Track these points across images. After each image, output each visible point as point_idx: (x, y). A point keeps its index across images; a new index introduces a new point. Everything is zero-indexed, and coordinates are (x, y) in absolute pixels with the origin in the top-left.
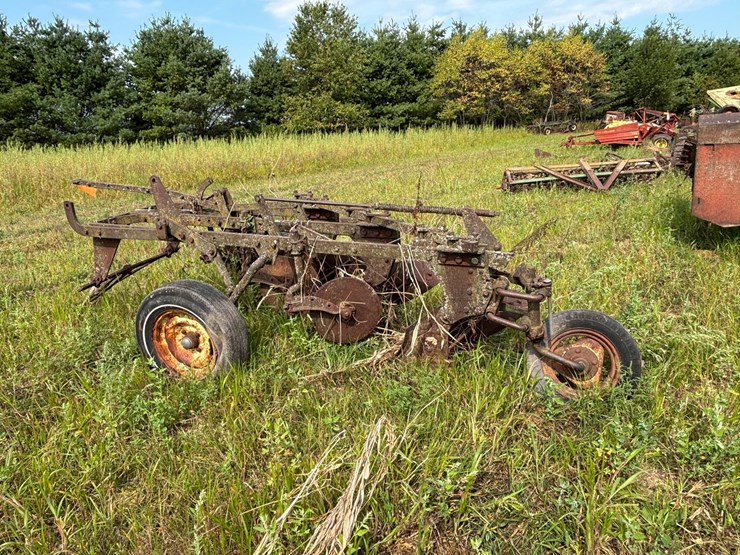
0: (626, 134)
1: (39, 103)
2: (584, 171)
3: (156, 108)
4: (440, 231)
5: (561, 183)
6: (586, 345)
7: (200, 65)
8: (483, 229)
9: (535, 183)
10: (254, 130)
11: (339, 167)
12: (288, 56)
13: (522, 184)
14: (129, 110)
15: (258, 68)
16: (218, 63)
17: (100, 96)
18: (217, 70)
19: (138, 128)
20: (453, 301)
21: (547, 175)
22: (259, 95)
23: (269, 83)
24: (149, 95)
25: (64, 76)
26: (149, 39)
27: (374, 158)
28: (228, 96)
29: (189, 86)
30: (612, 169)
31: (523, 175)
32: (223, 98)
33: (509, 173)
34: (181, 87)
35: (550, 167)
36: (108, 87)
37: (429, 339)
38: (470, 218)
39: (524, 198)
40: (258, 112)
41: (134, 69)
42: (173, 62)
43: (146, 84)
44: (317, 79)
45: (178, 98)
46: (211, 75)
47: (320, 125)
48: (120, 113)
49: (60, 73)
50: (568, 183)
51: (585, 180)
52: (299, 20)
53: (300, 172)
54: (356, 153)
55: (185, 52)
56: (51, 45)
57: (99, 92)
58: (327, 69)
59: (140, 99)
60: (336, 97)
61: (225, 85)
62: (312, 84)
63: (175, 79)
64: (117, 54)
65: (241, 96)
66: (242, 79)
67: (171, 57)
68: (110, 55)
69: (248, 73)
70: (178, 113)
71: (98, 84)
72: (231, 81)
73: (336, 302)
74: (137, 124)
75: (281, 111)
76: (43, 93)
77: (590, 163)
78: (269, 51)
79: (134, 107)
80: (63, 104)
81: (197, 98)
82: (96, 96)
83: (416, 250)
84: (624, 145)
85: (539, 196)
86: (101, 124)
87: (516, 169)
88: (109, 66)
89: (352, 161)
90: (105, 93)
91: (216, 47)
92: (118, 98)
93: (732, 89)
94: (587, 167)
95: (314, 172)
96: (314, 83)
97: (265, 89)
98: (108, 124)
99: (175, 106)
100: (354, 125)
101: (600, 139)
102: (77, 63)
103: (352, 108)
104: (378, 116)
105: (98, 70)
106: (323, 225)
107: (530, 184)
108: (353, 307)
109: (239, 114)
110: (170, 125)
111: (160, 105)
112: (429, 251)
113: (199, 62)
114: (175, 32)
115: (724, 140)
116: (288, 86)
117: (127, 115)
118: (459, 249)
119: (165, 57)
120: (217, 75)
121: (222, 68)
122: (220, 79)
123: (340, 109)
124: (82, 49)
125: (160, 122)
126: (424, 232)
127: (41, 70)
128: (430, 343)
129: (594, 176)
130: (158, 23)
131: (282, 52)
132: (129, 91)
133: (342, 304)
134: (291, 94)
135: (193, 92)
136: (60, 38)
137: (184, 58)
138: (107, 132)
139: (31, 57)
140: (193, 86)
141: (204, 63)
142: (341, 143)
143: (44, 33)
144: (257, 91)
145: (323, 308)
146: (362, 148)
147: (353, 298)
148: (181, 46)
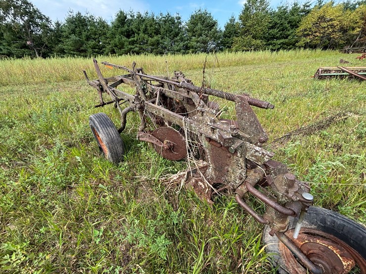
1: (161, 41)
3: (192, 43)
4: (212, 113)
5: (351, 77)
7: (208, 26)
8: (252, 119)
9: (334, 76)
10: (222, 50)
11: (245, 64)
12: (239, 21)
13: (326, 76)
14: (184, 43)
15: (227, 28)
16: (214, 25)
19: (186, 49)
21: (344, 71)
22: (225, 37)
23: (230, 32)
24: (191, 38)
26: (193, 18)
27: (260, 61)
28: (215, 38)
31: (329, 71)
32: (213, 39)
33: (320, 70)
34: (200, 35)
35: (347, 68)
36: (179, 36)
37: (200, 183)
38: (241, 106)
39: (324, 84)
40: (224, 44)
41: (187, 29)
42: (199, 25)
43: (190, 34)
44: (248, 30)
45: (199, 39)
46: (210, 30)
47: (245, 48)
48: (182, 44)
49: (167, 31)
50: (356, 77)
52: (245, 5)
53: (230, 66)
54: (254, 59)
55: (204, 22)
56: (165, 21)
58: (253, 25)
59: (188, 39)
60: (253, 37)
61: (214, 34)
63: (199, 32)
64: (183, 24)
65: (219, 38)
66: (221, 31)
67: (199, 24)
68: (181, 24)
69: (223, 29)
70: (198, 44)
71: (177, 35)
72: (217, 32)
75: (232, 43)
76: (162, 38)
78: (232, 20)
79: (186, 42)
80: (167, 42)
81: (205, 39)
82: (176, 39)
85: (334, 82)
86: (176, 48)
88: (180, 28)
89: (251, 63)
90: (178, 38)
91: (214, 19)
92: (182, 40)
95: (235, 65)
96: (246, 32)
97: (228, 35)
98: (178, 48)
99: (198, 42)
100: (257, 48)
102: (172, 28)
103: (259, 41)
104: (269, 45)
105: (177, 30)
107: (331, 76)
109: (218, 45)
110: (196, 48)
111: (193, 41)
114: (201, 14)
116: (237, 34)
117: (184, 45)
119: (197, 24)
120: (213, 30)
121: (214, 27)
122: (213, 32)
123: (254, 42)
124: (173, 23)
125: (193, 47)
126: (202, 112)
127: (162, 30)
130: (197, 12)
132: (185, 37)
133: (165, 141)
134: (237, 37)
135: (204, 37)
136: (168, 19)
137: (203, 24)
138: (177, 51)
139: (160, 26)
140: (204, 34)
142: (250, 55)
143: (164, 17)
144: (225, 36)
145: (154, 142)
146: (257, 57)
147: (172, 139)
148: (203, 20)
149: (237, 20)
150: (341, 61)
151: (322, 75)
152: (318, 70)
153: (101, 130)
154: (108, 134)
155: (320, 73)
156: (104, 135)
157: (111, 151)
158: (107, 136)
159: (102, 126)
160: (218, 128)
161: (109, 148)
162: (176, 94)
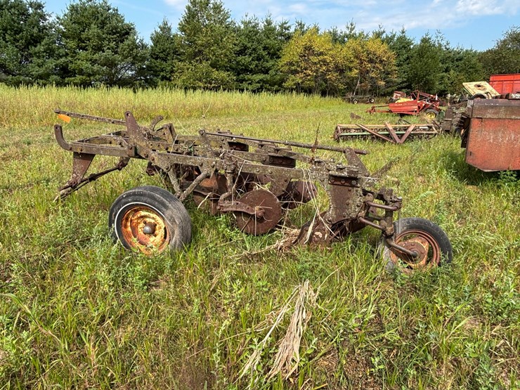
0: (409, 108)
2: (387, 130)
3: (79, 62)
4: (331, 162)
6: (418, 241)
7: (114, 34)
8: (358, 162)
9: (356, 135)
10: (153, 85)
11: (216, 115)
12: (179, 33)
13: (347, 136)
14: (58, 62)
15: (157, 40)
16: (127, 33)
17: (37, 49)
18: (127, 38)
19: (64, 75)
20: (336, 208)
22: (156, 59)
23: (164, 51)
24: (75, 52)
25: (9, 32)
26: (77, 11)
28: (134, 58)
29: (105, 49)
30: (405, 130)
31: (349, 130)
32: (130, 59)
34: (99, 48)
35: (366, 126)
36: (43, 43)
37: (317, 233)
38: (350, 154)
40: (156, 71)
41: (63, 32)
42: (94, 29)
43: (72, 44)
44: (200, 52)
45: (96, 56)
46: (122, 41)
47: (201, 84)
48: (51, 63)
51: (388, 136)
52: (189, 8)
54: (228, 107)
55: (103, 24)
57: (35, 46)
58: (208, 45)
59: (67, 54)
60: (213, 65)
61: (132, 50)
62: (196, 55)
63: (95, 42)
64: (51, 20)
65: (143, 59)
66: (144, 47)
67: (92, 25)
68: (45, 20)
69: (149, 43)
70: (96, 67)
71: (35, 41)
72: (137, 47)
73: (253, 206)
74: (64, 73)
75: (172, 72)
77: (390, 124)
78: (165, 28)
79: (63, 60)
80: (7, 53)
81: (111, 57)
82: (33, 49)
83: (314, 174)
84: (407, 115)
85: (359, 144)
86: (36, 71)
87: (345, 126)
88: (44, 28)
89: (225, 112)
90: (40, 48)
91: (126, 22)
92: (50, 52)
93: (478, 83)
94: (390, 127)
95: (199, 117)
96: (197, 55)
97: (161, 55)
98: (42, 71)
99: (94, 62)
100: (227, 87)
101: (392, 109)
102: (19, 23)
103: (223, 74)
104: (242, 81)
105: (35, 30)
108: (264, 210)
109: (141, 72)
110: (89, 75)
111: (83, 60)
112: (323, 174)
113: (114, 31)
114: (96, 8)
115: (489, 116)
116: (178, 55)
117: (56, 66)
118: (345, 174)
119: (88, 25)
120: (126, 42)
121: (130, 38)
122: (129, 45)
123: (216, 74)
124: (23, 13)
125: (81, 72)
126: (319, 162)
128: (317, 236)
129: (394, 133)
131: (175, 30)
132: (59, 48)
133: (257, 208)
134: (180, 61)
135: (108, 53)
137: (103, 28)
138: (40, 77)
140: (109, 49)
141: (117, 32)
144: (155, 56)
145: (244, 210)
146: (232, 103)
148: (101, 18)
150: (352, 116)
151: (342, 134)
152: (337, 128)
155: (340, 132)
160: (346, 168)
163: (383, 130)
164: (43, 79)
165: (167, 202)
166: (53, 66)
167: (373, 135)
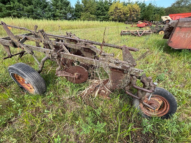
0: (143, 25)
1: (34, 10)
2: (137, 32)
4: (111, 56)
6: (156, 99)
7: (65, 4)
10: (75, 19)
11: (90, 27)
12: (82, 3)
13: (124, 34)
14: (52, 13)
15: (76, 6)
16: (68, 4)
18: (68, 6)
20: (113, 82)
21: (129, 32)
22: (76, 12)
23: (78, 9)
24: (56, 10)
25: (38, 4)
27: (97, 26)
28: (71, 12)
29: (63, 9)
30: (142, 32)
32: (69, 12)
33: (122, 31)
34: (61, 9)
35: (130, 30)
36: (47, 7)
37: (103, 91)
38: (125, 51)
39: (125, 37)
40: (76, 16)
41: (52, 4)
43: (55, 8)
44: (87, 9)
45: (61, 11)
46: (67, 7)
47: (87, 19)
48: (50, 13)
49: (37, 3)
50: (133, 34)
51: (137, 34)
53: (82, 28)
54: (93, 25)
57: (46, 8)
58: (89, 7)
59: (54, 11)
60: (91, 13)
61: (70, 9)
62: (86, 10)
63: (60, 7)
65: (73, 12)
66: (73, 8)
67: (59, 2)
69: (74, 7)
70: (61, 14)
71: (45, 7)
72: (71, 8)
73: (73, 74)
74: (54, 16)
75: (80, 15)
76: (35, 8)
77: (138, 30)
78: (78, 2)
79: (53, 12)
80: (39, 11)
81: (65, 12)
83: (100, 63)
84: (142, 27)
85: (128, 37)
86: (47, 16)
87: (124, 31)
88: (47, 3)
89: (92, 27)
90: (47, 9)
92: (50, 10)
94: (138, 31)
95: (85, 28)
97: (78, 11)
99: (61, 13)
100: (93, 19)
102: (40, 1)
103: (93, 16)
104: (98, 18)
105: (45, 3)
106: (71, 45)
107: (126, 34)
108: (79, 75)
109: (73, 16)
110: (60, 17)
111: (58, 12)
112: (106, 64)
113: (65, 3)
116: (82, 10)
117: (52, 14)
120: (68, 7)
123: (91, 16)
125: (58, 16)
126: (104, 55)
129: (139, 33)
132: (52, 9)
133: (75, 74)
134: (82, 12)
135: (64, 10)
137: (62, 2)
140: (64, 9)
141: (66, 4)
142: (91, 23)
145: (69, 76)
146: (94, 24)
147: (79, 72)
149: (81, 3)
150: (126, 28)
153: (26, 76)
154: (33, 77)
156: (30, 78)
157: (37, 88)
158: (32, 78)
159: (26, 72)
160: (121, 63)
161: (36, 86)
162: (76, 46)
163: (135, 32)
164: (48, 18)
165: (25, 74)
166: (51, 14)
167: (132, 33)
